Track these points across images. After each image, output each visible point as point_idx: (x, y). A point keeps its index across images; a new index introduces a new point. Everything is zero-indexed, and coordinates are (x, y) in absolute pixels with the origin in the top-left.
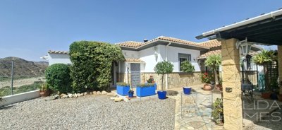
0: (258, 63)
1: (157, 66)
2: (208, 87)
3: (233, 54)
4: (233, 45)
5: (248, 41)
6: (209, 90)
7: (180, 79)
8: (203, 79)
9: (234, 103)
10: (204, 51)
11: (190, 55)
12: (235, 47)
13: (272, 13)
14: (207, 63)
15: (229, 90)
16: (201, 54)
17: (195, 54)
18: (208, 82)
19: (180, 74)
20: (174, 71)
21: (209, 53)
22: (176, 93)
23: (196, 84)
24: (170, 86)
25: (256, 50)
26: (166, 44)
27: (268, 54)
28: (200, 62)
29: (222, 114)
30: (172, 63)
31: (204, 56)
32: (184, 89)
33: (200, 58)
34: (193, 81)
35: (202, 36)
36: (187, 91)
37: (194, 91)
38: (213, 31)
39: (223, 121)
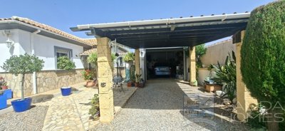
0: (126, 61)
1: (8, 62)
2: (90, 84)
3: (106, 51)
4: (106, 44)
5: (117, 42)
6: (92, 86)
7: (57, 79)
8: (86, 76)
9: (108, 96)
10: (87, 48)
11: (71, 50)
12: (108, 46)
13: (128, 22)
14: (89, 60)
15: (103, 85)
16: (84, 50)
17: (77, 50)
18: (91, 79)
19: (57, 72)
20: (44, 69)
21: (92, 50)
22: (50, 97)
23: (79, 82)
24: (41, 90)
25: (125, 51)
26: (33, 30)
27: (131, 55)
28: (82, 58)
29: (98, 109)
30: (40, 58)
31: (87, 53)
32: (62, 90)
33: (83, 54)
34: (75, 79)
35: (77, 28)
36: (66, 92)
37: (75, 90)
38: (88, 26)
39: (99, 115)
